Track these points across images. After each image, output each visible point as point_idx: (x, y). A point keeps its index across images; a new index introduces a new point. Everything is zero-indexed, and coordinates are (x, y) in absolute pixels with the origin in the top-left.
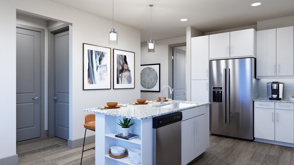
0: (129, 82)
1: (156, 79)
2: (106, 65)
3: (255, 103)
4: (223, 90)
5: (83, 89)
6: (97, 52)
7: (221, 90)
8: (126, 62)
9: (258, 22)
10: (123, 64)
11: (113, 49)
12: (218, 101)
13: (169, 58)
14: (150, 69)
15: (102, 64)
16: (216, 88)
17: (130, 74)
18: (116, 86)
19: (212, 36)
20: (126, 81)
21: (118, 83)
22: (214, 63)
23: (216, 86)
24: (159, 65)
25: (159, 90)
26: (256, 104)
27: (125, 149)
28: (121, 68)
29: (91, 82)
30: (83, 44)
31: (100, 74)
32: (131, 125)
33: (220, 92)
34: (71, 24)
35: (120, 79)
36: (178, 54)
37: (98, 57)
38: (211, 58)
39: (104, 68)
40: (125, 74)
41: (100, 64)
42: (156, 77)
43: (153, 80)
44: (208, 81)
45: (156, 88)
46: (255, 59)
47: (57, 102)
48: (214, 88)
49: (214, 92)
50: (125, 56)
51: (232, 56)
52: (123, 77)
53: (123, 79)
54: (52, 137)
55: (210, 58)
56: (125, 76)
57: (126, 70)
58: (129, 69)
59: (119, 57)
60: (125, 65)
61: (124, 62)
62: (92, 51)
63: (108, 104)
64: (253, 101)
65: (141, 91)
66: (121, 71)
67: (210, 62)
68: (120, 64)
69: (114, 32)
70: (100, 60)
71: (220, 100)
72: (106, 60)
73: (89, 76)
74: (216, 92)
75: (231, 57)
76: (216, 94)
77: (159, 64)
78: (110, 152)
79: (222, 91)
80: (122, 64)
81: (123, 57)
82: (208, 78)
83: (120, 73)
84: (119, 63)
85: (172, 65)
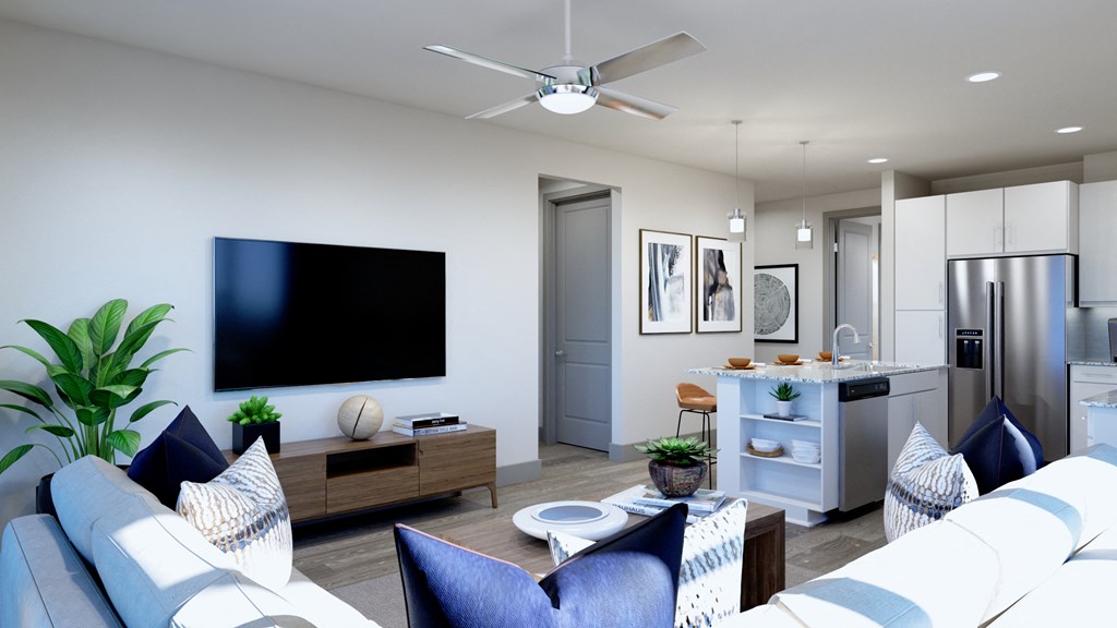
0: (730, 316)
1: (786, 306)
2: (681, 277)
3: (1073, 368)
4: (986, 337)
5: (641, 333)
6: (666, 247)
7: (979, 337)
8: (723, 267)
9: (1085, 157)
10: (717, 272)
11: (697, 237)
12: (971, 366)
13: (826, 247)
14: (768, 280)
15: (674, 274)
16: (964, 331)
17: (731, 295)
18: (703, 326)
19: (954, 199)
20: (722, 313)
21: (706, 318)
22: (961, 269)
23: (966, 325)
24: (793, 269)
25: (793, 339)
26: (1076, 373)
27: (777, 443)
28: (711, 282)
29: (654, 317)
30: (640, 231)
31: (672, 299)
32: (796, 396)
33: (977, 342)
34: (619, 190)
35: (710, 308)
36: (849, 236)
37: (667, 257)
38: (952, 254)
39: (678, 283)
40: (721, 295)
41: (670, 274)
42: (786, 303)
43: (777, 309)
44: (943, 314)
45: (787, 332)
46: (1076, 258)
47: (566, 362)
48: (959, 332)
49: (960, 342)
50: (721, 252)
51: (1010, 250)
52: (717, 303)
53: (716, 308)
54: (552, 444)
55: (948, 254)
56: (721, 302)
57: (722, 286)
58: (730, 284)
59: (709, 254)
60: (721, 272)
61: (718, 266)
62: (655, 245)
63: (730, 361)
64: (1069, 366)
65: (756, 341)
66: (713, 289)
67: (950, 265)
68: (710, 271)
69: (740, 217)
70: (671, 265)
71: (976, 363)
72: (683, 265)
73: (651, 302)
74: (966, 342)
75: (1006, 250)
76: (965, 347)
77: (796, 266)
78: (750, 447)
79: (981, 341)
80: (714, 271)
81: (717, 253)
82: (943, 306)
83: (710, 294)
84: (707, 269)
85: (835, 265)
